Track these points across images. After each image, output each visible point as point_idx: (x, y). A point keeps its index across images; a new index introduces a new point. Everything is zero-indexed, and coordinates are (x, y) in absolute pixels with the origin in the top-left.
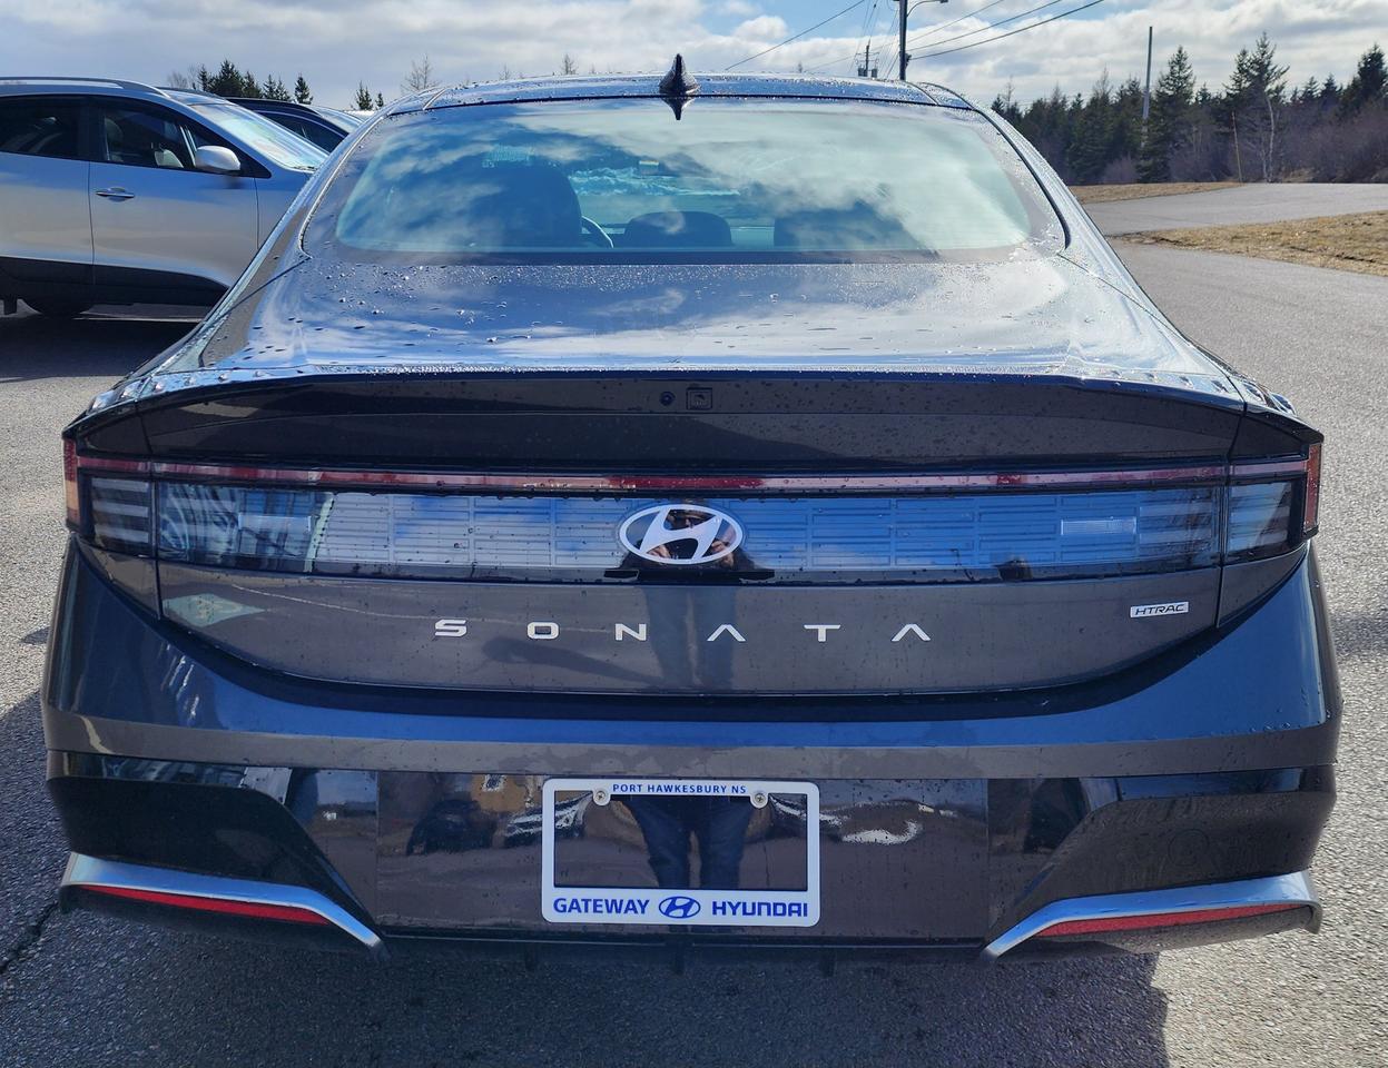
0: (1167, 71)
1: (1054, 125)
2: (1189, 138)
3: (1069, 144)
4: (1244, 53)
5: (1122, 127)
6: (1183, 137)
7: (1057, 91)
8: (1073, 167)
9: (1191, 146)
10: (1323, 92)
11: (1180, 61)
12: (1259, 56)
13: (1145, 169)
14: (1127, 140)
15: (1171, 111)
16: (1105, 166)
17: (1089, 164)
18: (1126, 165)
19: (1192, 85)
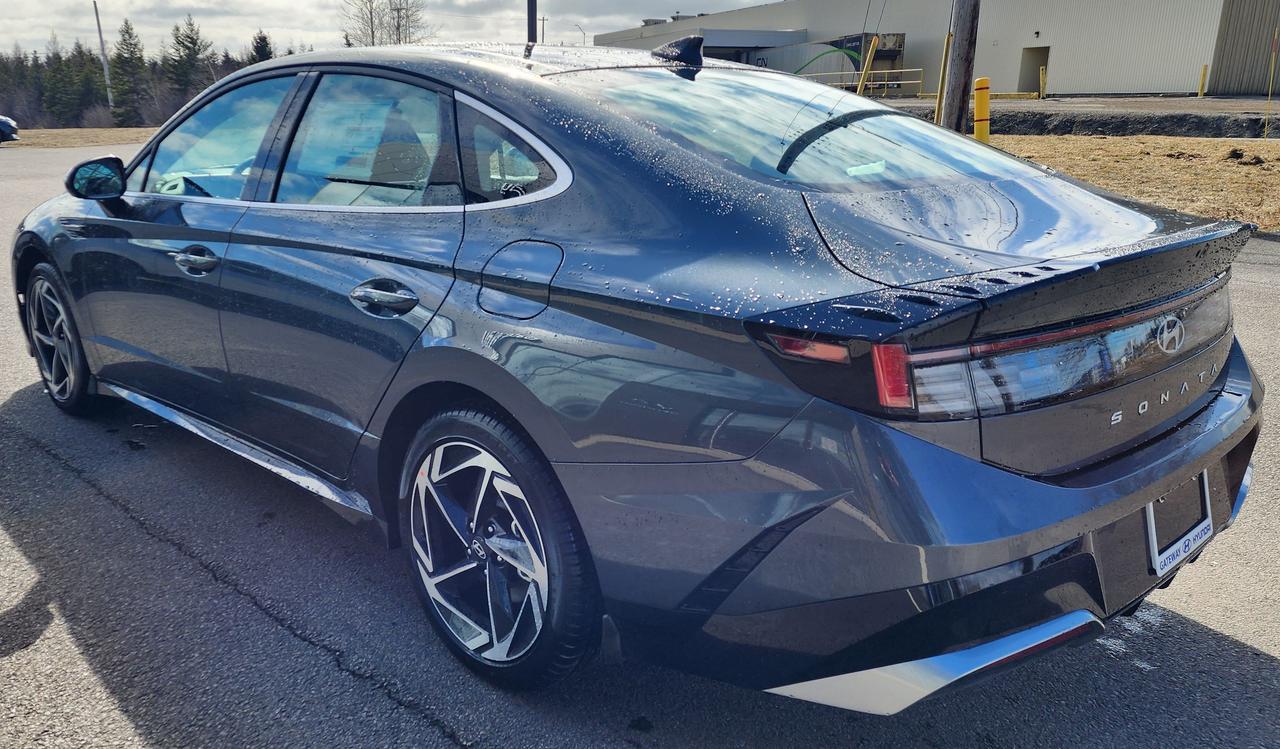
0: (119, 38)
1: (23, 76)
2: (149, 91)
3: (42, 94)
4: (177, 29)
5: (88, 81)
6: (145, 90)
7: (17, 48)
8: (53, 112)
9: (152, 97)
10: (224, 62)
11: (127, 31)
12: (189, 32)
13: (119, 115)
14: (94, 92)
15: (129, 69)
16: (81, 111)
17: (66, 110)
18: (99, 112)
19: (141, 50)
